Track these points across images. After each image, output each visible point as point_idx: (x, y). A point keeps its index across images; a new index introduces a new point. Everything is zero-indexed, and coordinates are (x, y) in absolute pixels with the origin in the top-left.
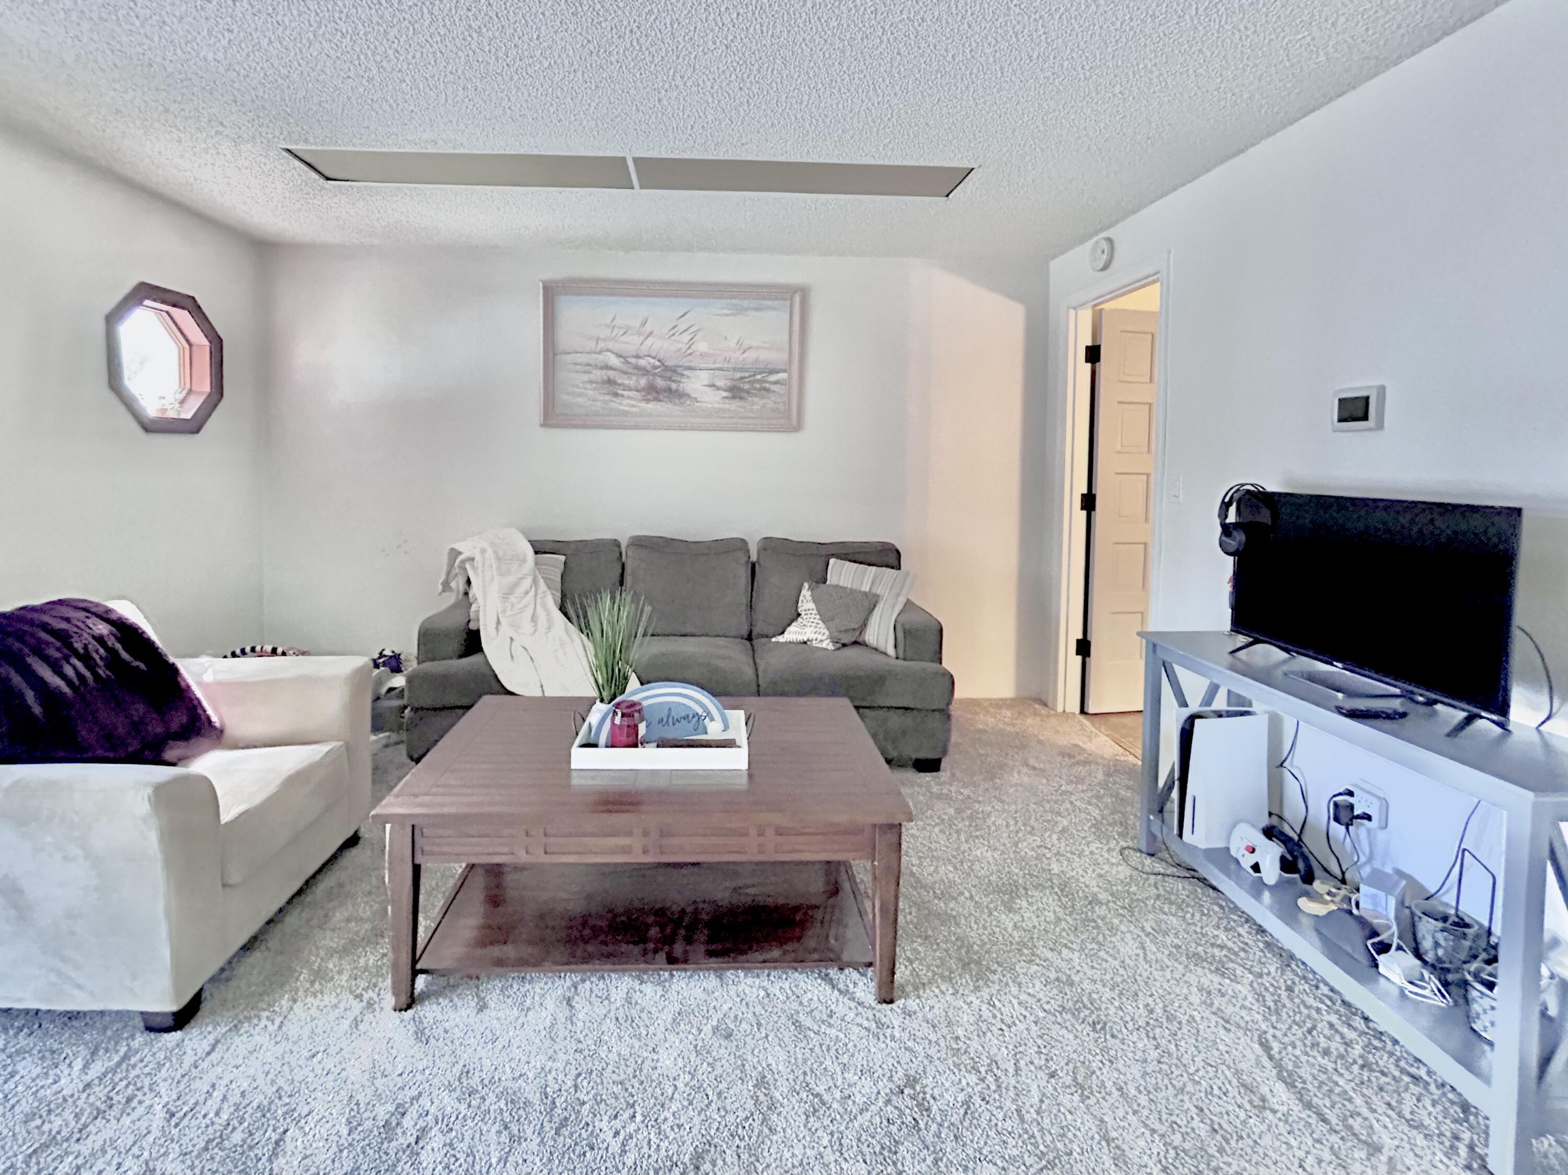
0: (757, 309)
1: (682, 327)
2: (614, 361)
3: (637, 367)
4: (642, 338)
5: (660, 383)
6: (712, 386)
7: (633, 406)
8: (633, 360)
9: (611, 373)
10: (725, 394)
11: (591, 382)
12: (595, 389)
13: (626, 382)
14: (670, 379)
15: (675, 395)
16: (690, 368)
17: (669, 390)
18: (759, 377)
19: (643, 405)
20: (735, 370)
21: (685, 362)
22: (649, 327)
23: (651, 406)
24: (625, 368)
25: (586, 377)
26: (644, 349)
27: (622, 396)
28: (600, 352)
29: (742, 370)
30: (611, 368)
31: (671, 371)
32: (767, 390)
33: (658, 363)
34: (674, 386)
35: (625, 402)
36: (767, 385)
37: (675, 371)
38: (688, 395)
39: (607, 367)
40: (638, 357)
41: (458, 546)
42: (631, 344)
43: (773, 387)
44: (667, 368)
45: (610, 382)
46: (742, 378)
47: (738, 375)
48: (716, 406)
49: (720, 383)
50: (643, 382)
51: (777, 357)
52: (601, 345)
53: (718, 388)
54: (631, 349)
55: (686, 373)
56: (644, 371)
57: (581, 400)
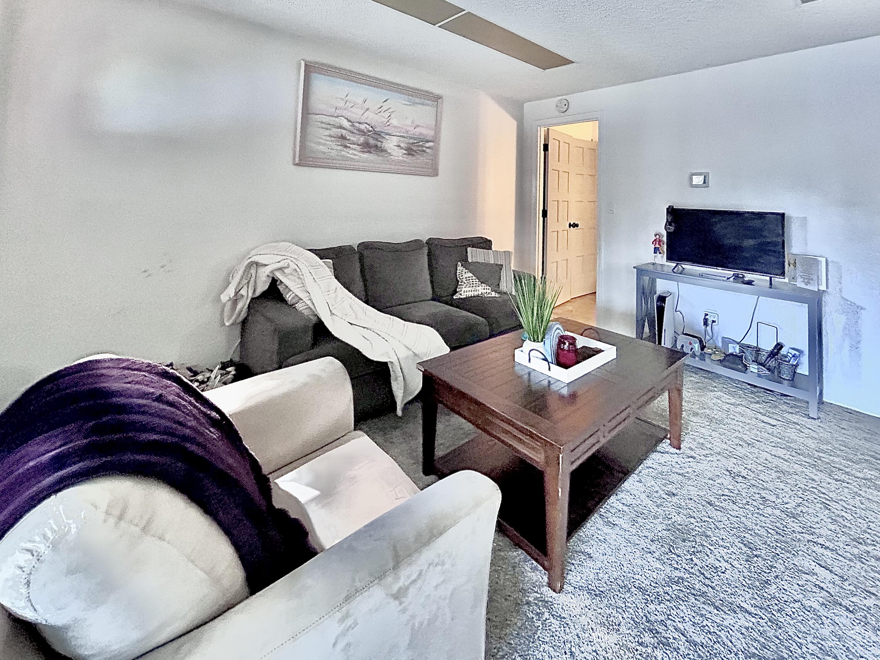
0: (423, 104)
1: (385, 108)
2: (346, 124)
3: (359, 130)
4: (363, 111)
5: (372, 141)
6: (399, 146)
7: (354, 155)
8: (357, 125)
9: (344, 132)
10: (405, 152)
11: (330, 136)
12: (332, 141)
13: (352, 138)
14: (377, 140)
15: (378, 149)
16: (388, 134)
17: (376, 146)
18: (421, 143)
19: (361, 154)
20: (411, 138)
21: (386, 129)
22: (366, 105)
23: (365, 155)
24: (352, 129)
25: (327, 133)
26: (364, 119)
27: (349, 147)
28: (339, 117)
29: (414, 139)
30: (344, 129)
31: (378, 135)
32: (424, 151)
33: (371, 129)
34: (379, 144)
35: (351, 152)
36: (425, 149)
37: (380, 135)
38: (386, 151)
39: (341, 127)
40: (360, 123)
42: (356, 114)
43: (428, 150)
44: (376, 133)
45: (343, 137)
46: (413, 143)
47: (412, 141)
48: (401, 158)
49: (402, 145)
50: (362, 139)
51: (429, 133)
52: (339, 112)
53: (402, 148)
54: (357, 118)
55: (387, 137)
56: (362, 133)
57: (321, 147)
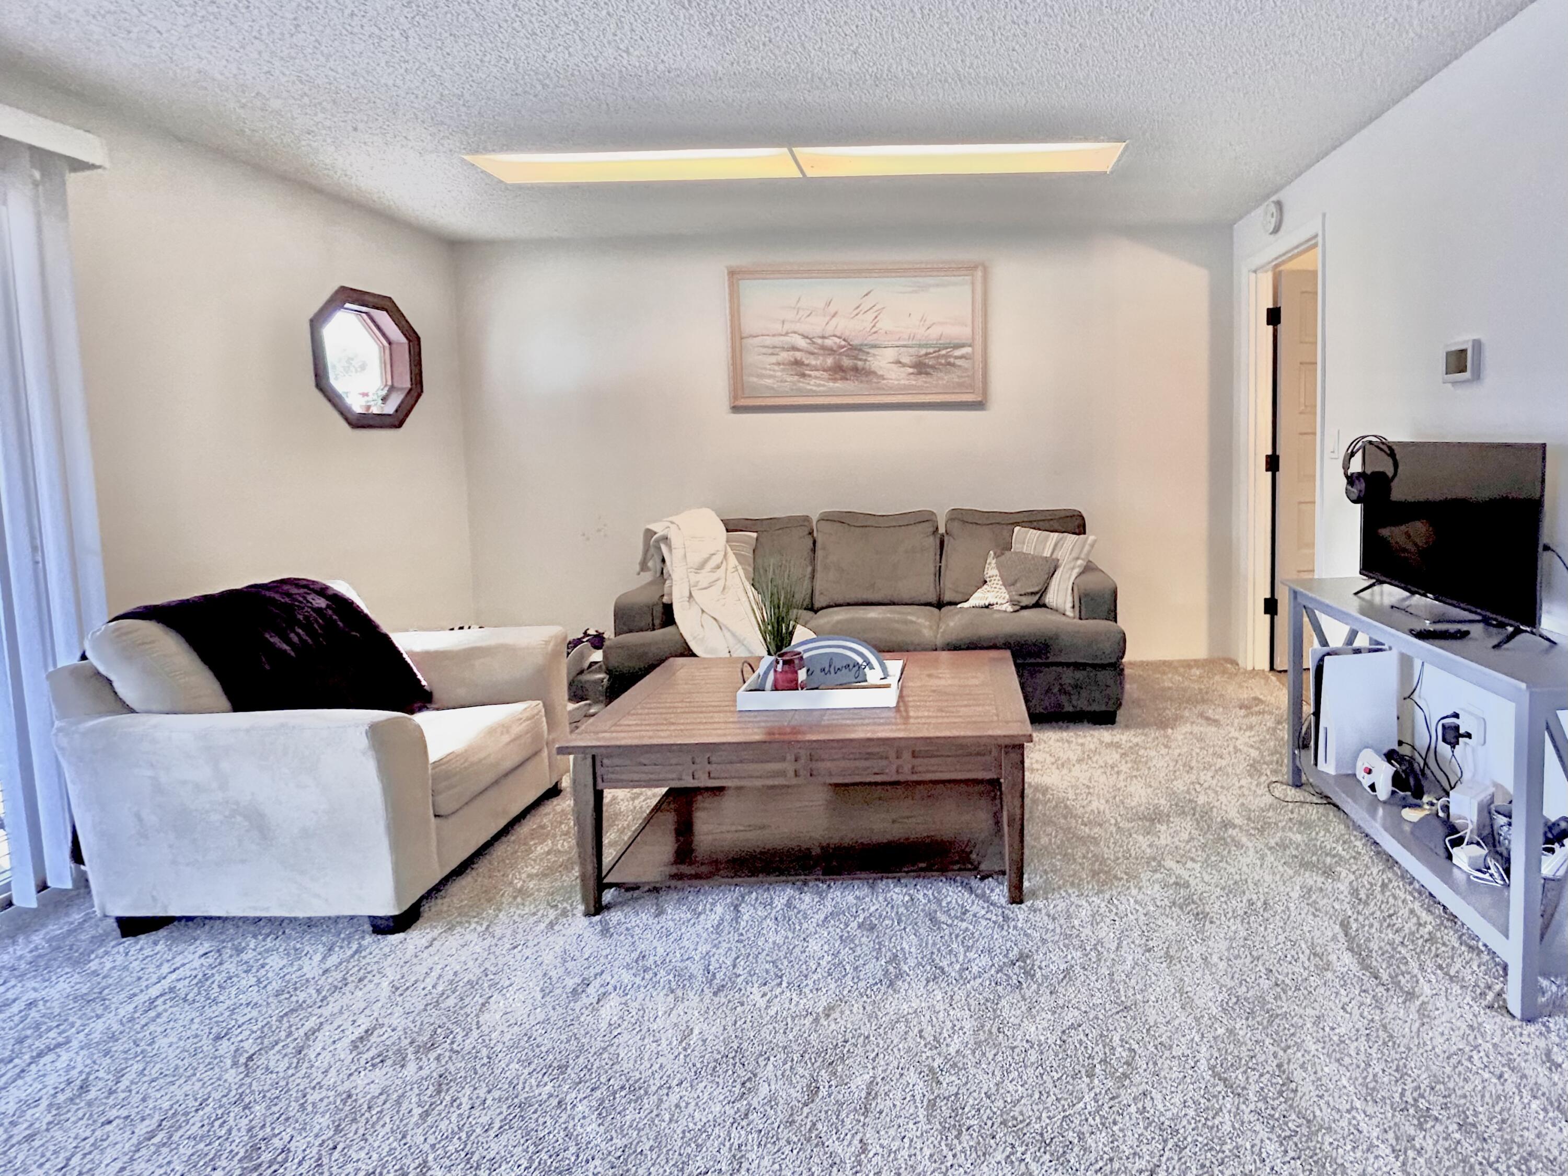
0: (937, 285)
1: (865, 307)
2: (802, 343)
3: (823, 348)
4: (828, 318)
5: (846, 362)
6: (898, 362)
7: (819, 385)
8: (819, 341)
9: (798, 355)
10: (911, 370)
11: (779, 364)
12: (783, 370)
13: (813, 362)
14: (856, 358)
15: (859, 372)
16: (875, 346)
17: (856, 369)
18: (943, 352)
19: (831, 384)
20: (920, 346)
21: (870, 340)
22: (832, 309)
23: (839, 385)
24: (811, 348)
25: (773, 359)
26: (829, 330)
27: (810, 376)
28: (787, 334)
29: (926, 346)
30: (798, 350)
31: (856, 350)
32: (953, 365)
33: (843, 343)
34: (860, 364)
35: (812, 382)
36: (952, 360)
37: (860, 350)
38: (874, 373)
39: (794, 348)
40: (823, 337)
41: (653, 527)
42: (815, 325)
43: (958, 362)
44: (853, 348)
45: (797, 363)
46: (927, 354)
47: (923, 351)
48: (902, 382)
49: (906, 360)
50: (830, 361)
51: (961, 332)
52: (787, 327)
53: (904, 365)
54: (818, 330)
55: (872, 351)
56: (831, 351)
57: (769, 382)
